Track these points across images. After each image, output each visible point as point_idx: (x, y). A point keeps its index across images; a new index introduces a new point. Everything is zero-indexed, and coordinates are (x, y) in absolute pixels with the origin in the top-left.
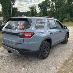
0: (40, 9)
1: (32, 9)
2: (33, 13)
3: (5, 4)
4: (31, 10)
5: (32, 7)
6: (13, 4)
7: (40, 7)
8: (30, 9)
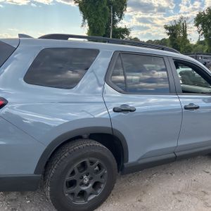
0: (202, 31)
1: (173, 30)
2: (174, 42)
3: (96, 19)
4: (168, 34)
5: (174, 24)
6: (117, 18)
7: (200, 26)
8: (168, 32)
